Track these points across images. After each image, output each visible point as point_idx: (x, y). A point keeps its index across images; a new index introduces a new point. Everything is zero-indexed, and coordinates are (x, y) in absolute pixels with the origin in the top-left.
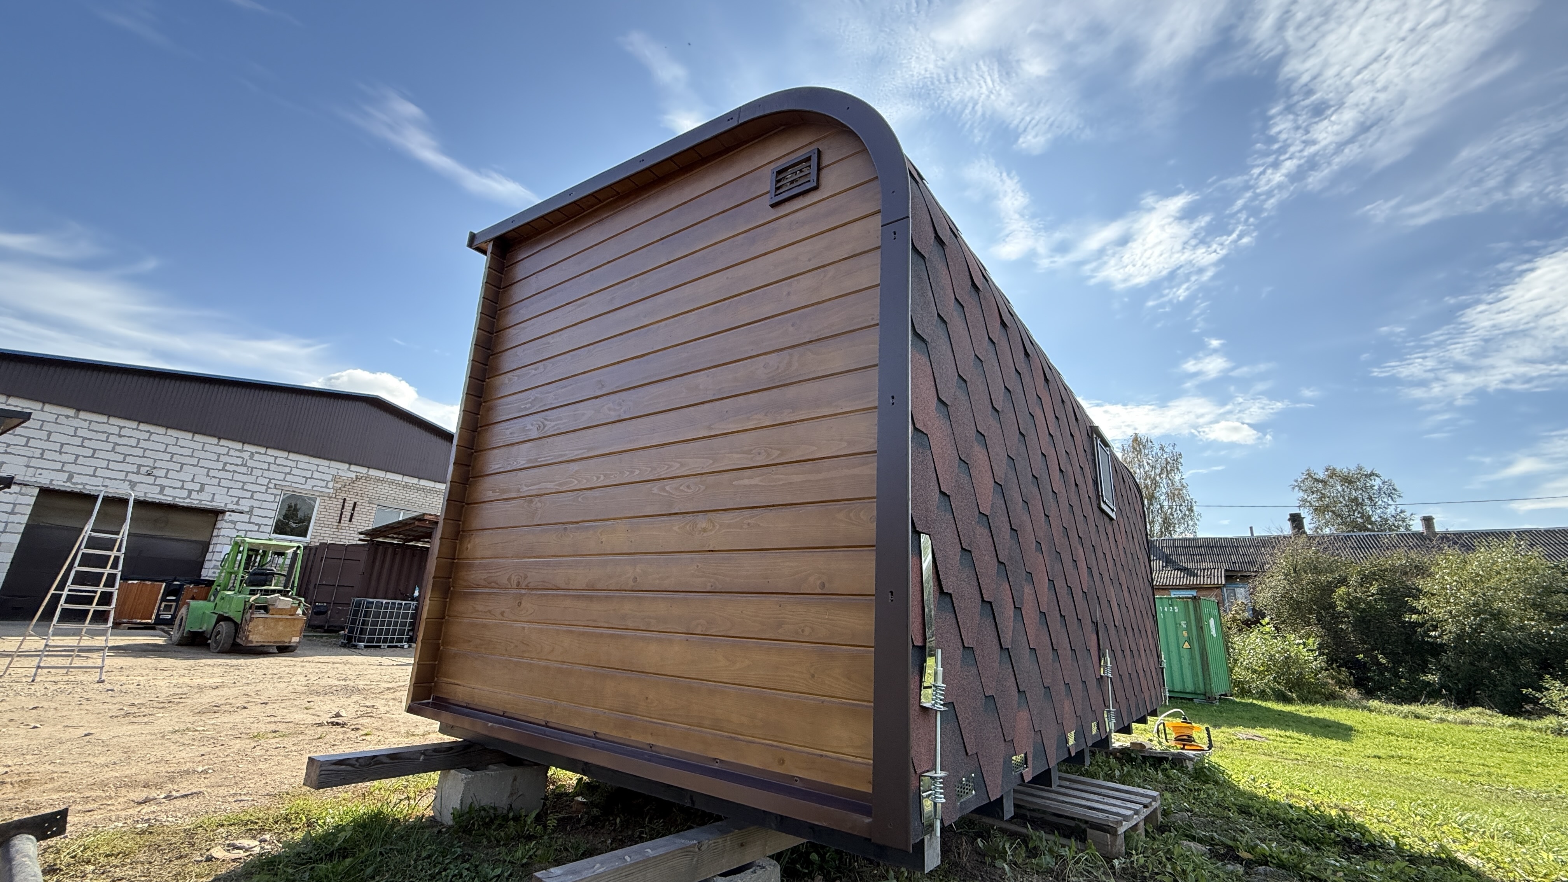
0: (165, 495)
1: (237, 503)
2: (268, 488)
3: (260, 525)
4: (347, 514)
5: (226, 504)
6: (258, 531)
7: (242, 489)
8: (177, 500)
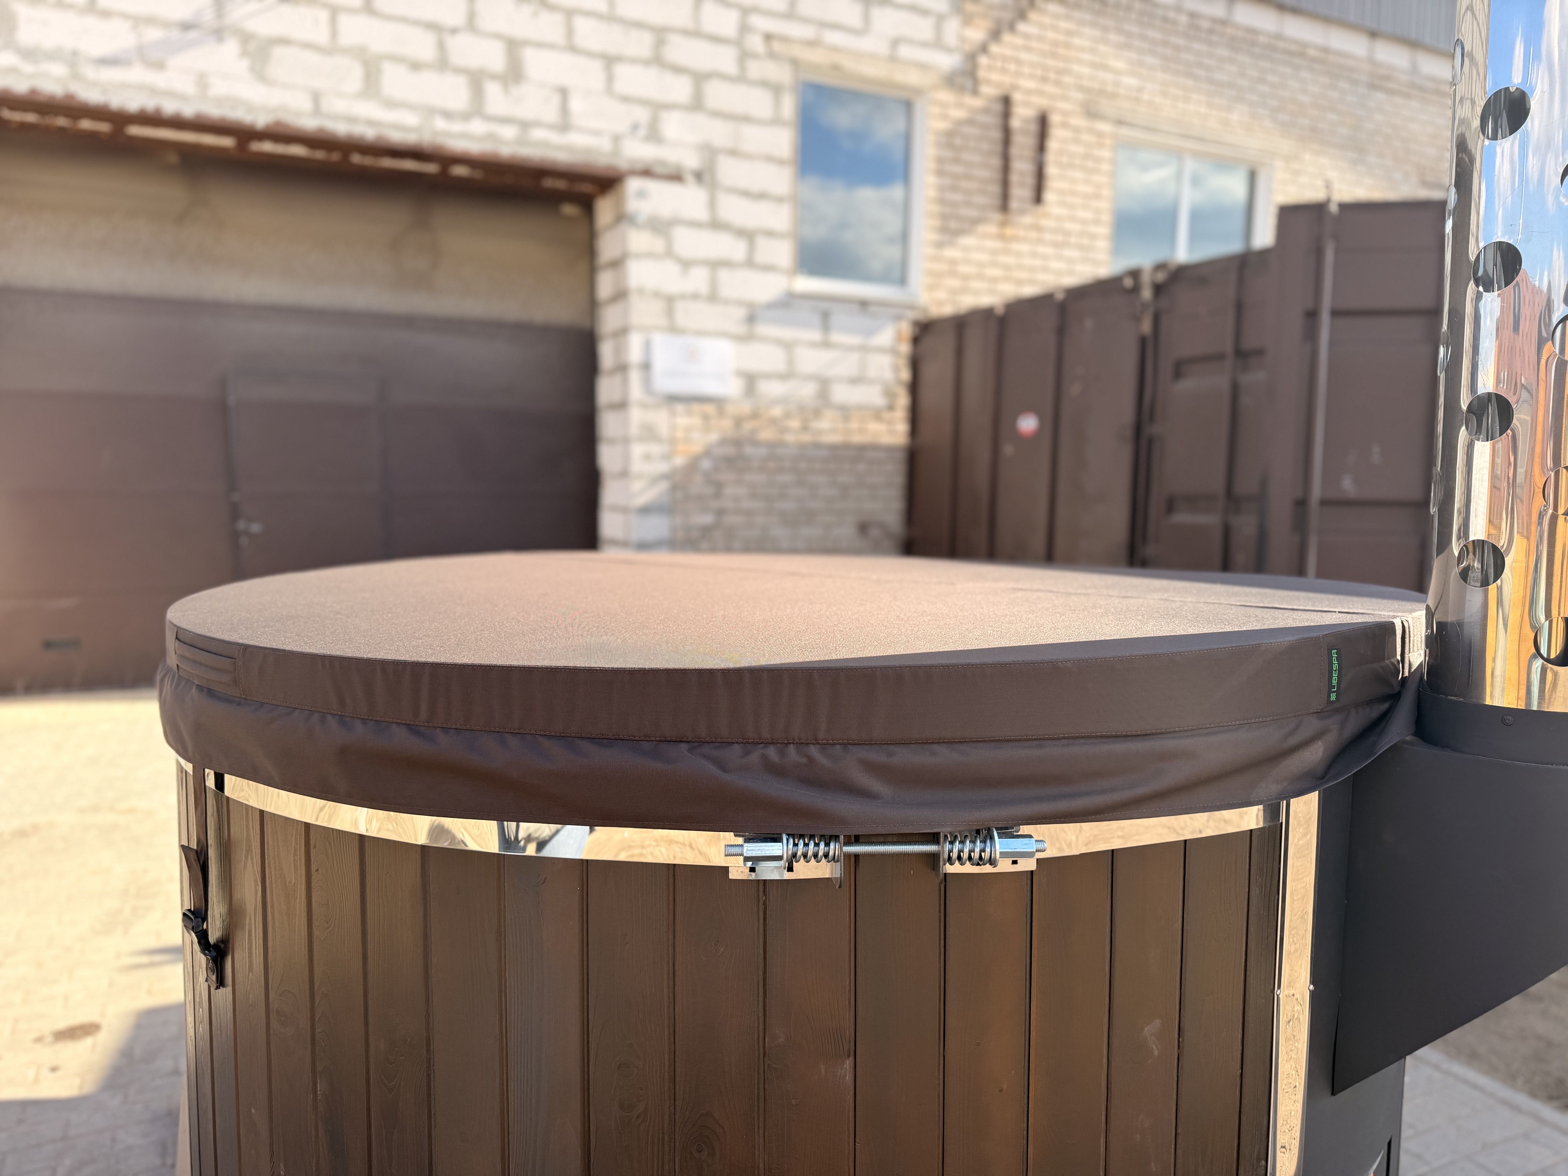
0: (391, 104)
1: (654, 135)
2: (744, 56)
3: (748, 235)
4: (1022, 167)
5: (617, 139)
6: (750, 263)
7: (657, 60)
8: (440, 124)
